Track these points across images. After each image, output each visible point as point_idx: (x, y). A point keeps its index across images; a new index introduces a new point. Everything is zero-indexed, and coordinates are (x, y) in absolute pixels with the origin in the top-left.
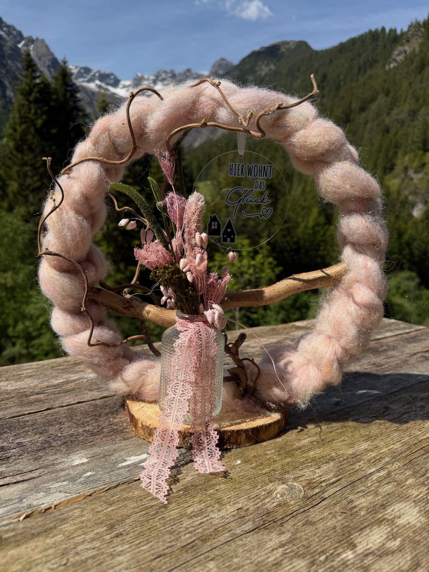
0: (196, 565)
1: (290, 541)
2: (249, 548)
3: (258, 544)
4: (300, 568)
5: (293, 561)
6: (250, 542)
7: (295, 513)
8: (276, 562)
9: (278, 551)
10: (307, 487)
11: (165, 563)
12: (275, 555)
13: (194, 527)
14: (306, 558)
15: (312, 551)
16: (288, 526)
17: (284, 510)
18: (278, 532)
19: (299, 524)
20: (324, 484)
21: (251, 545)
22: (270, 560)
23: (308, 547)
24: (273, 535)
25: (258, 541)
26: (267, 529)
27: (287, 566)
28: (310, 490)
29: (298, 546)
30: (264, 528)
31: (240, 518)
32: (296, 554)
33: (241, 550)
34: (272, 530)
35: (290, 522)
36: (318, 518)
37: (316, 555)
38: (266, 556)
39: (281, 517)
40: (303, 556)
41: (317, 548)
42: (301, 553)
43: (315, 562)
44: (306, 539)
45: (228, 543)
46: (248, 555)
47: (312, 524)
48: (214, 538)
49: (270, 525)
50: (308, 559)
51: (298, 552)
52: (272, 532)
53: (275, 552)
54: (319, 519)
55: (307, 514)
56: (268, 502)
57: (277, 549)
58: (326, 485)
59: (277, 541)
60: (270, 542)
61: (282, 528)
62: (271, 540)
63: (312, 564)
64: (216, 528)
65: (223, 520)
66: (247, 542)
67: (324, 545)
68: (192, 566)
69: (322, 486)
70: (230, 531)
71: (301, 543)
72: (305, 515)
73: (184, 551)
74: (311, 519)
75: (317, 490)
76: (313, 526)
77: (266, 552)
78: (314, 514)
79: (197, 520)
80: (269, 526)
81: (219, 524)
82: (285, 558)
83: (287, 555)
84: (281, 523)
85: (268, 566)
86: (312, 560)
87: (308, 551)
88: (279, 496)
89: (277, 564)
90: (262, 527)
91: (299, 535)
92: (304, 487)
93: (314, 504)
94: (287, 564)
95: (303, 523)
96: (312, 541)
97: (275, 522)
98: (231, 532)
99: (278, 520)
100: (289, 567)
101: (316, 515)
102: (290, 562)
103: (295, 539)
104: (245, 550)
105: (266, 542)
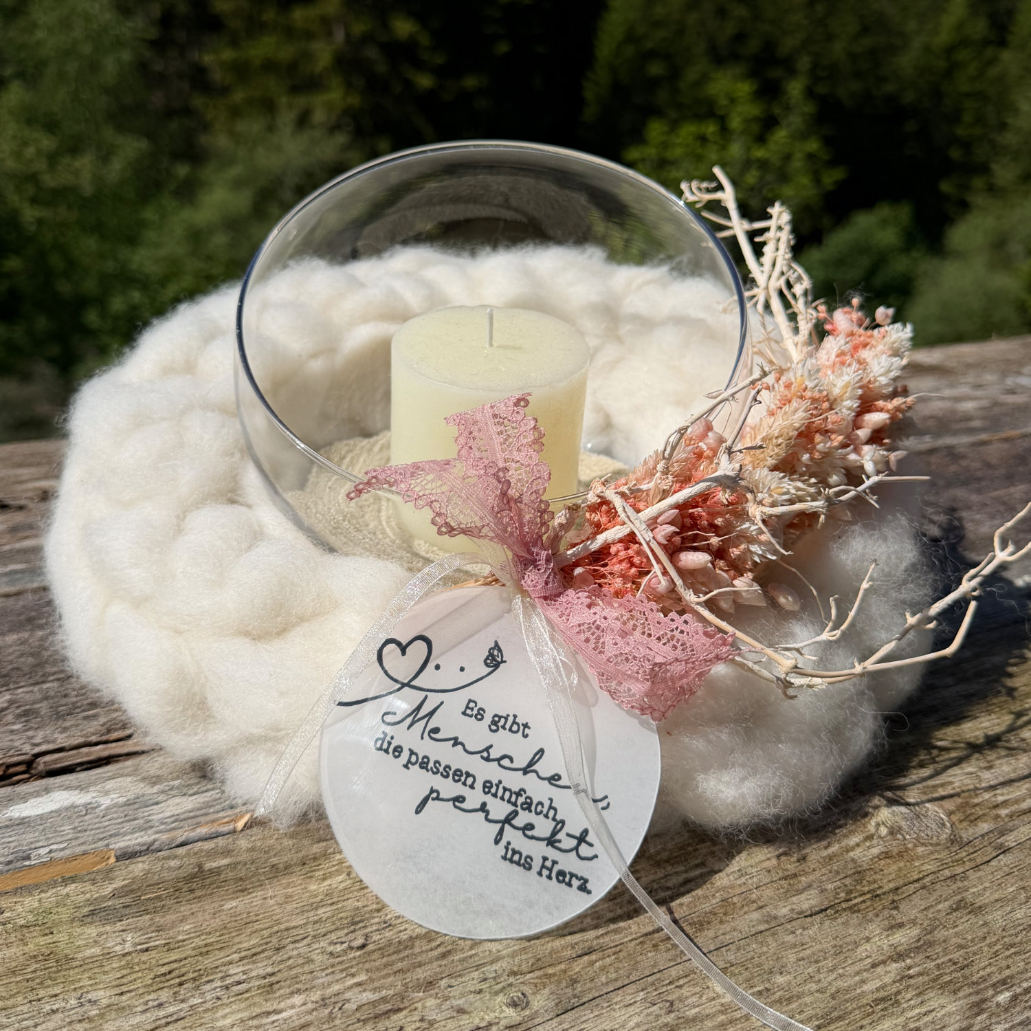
0: (681, 982)
1: (920, 947)
2: (814, 954)
3: (835, 946)
4: (944, 1015)
5: (926, 997)
6: (813, 939)
7: (928, 879)
8: (881, 994)
9: (889, 968)
10: (959, 816)
11: (603, 969)
12: (879, 977)
13: (668, 888)
14: (961, 994)
15: (974, 979)
16: (909, 910)
17: (900, 869)
18: (886, 922)
19: (940, 907)
20: (1003, 812)
21: (818, 947)
22: (866, 988)
23: (967, 966)
24: (874, 928)
25: (834, 939)
26: (859, 911)
27: (912, 1008)
28: (965, 824)
29: (939, 961)
30: (850, 908)
31: (785, 878)
32: (934, 980)
33: (793, 958)
34: (871, 915)
35: (916, 899)
36: (989, 897)
37: (986, 988)
38: (857, 978)
39: (892, 885)
40: (952, 987)
41: (988, 970)
42: (947, 978)
43: (984, 1006)
44: (961, 947)
45: (760, 937)
46: (810, 970)
47: (976, 910)
48: (721, 922)
49: (864, 901)
50: (965, 997)
51: (940, 976)
52: (871, 920)
53: (880, 970)
54: (992, 898)
55: (959, 884)
56: (858, 845)
57: (884, 962)
58: (1011, 816)
59: (885, 944)
60: (868, 946)
61: (895, 912)
62: (868, 939)
63: (976, 1010)
64: (726, 896)
65: (743, 880)
66: (807, 939)
67: (1008, 967)
68: (671, 983)
69: (998, 816)
70: (761, 908)
71: (947, 954)
72: (954, 887)
73: (648, 945)
74: (970, 898)
75: (984, 827)
76: (976, 915)
77: (856, 968)
78: (979, 887)
79: (677, 873)
80: (863, 906)
81: (732, 887)
82: (908, 987)
83: (912, 981)
84: (893, 901)
85: (865, 1001)
86: (975, 998)
87: (966, 978)
88: (883, 831)
89: (883, 999)
90: (844, 905)
91: (940, 934)
92: (950, 814)
93: (979, 861)
94: (912, 1002)
95: (951, 907)
96: (975, 954)
97: (878, 896)
98: (764, 911)
99: (884, 893)
100: (917, 1011)
101: (985, 889)
102: (920, 1000)
103: (931, 944)
104: (803, 959)
105: (857, 944)
